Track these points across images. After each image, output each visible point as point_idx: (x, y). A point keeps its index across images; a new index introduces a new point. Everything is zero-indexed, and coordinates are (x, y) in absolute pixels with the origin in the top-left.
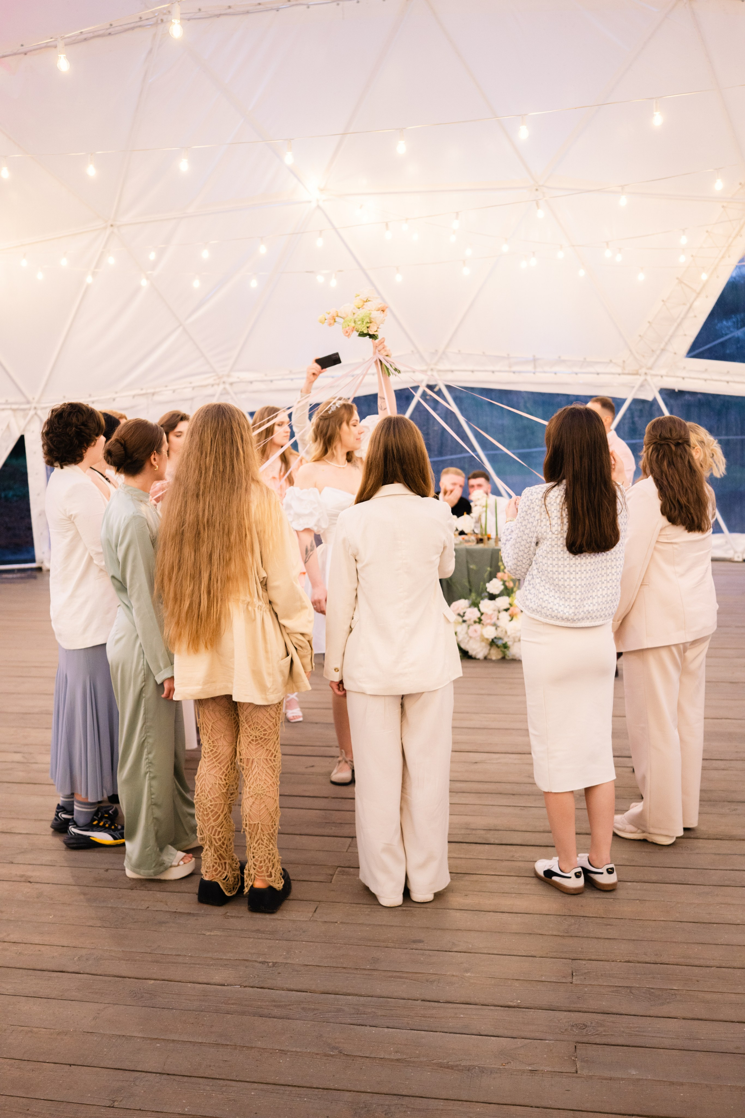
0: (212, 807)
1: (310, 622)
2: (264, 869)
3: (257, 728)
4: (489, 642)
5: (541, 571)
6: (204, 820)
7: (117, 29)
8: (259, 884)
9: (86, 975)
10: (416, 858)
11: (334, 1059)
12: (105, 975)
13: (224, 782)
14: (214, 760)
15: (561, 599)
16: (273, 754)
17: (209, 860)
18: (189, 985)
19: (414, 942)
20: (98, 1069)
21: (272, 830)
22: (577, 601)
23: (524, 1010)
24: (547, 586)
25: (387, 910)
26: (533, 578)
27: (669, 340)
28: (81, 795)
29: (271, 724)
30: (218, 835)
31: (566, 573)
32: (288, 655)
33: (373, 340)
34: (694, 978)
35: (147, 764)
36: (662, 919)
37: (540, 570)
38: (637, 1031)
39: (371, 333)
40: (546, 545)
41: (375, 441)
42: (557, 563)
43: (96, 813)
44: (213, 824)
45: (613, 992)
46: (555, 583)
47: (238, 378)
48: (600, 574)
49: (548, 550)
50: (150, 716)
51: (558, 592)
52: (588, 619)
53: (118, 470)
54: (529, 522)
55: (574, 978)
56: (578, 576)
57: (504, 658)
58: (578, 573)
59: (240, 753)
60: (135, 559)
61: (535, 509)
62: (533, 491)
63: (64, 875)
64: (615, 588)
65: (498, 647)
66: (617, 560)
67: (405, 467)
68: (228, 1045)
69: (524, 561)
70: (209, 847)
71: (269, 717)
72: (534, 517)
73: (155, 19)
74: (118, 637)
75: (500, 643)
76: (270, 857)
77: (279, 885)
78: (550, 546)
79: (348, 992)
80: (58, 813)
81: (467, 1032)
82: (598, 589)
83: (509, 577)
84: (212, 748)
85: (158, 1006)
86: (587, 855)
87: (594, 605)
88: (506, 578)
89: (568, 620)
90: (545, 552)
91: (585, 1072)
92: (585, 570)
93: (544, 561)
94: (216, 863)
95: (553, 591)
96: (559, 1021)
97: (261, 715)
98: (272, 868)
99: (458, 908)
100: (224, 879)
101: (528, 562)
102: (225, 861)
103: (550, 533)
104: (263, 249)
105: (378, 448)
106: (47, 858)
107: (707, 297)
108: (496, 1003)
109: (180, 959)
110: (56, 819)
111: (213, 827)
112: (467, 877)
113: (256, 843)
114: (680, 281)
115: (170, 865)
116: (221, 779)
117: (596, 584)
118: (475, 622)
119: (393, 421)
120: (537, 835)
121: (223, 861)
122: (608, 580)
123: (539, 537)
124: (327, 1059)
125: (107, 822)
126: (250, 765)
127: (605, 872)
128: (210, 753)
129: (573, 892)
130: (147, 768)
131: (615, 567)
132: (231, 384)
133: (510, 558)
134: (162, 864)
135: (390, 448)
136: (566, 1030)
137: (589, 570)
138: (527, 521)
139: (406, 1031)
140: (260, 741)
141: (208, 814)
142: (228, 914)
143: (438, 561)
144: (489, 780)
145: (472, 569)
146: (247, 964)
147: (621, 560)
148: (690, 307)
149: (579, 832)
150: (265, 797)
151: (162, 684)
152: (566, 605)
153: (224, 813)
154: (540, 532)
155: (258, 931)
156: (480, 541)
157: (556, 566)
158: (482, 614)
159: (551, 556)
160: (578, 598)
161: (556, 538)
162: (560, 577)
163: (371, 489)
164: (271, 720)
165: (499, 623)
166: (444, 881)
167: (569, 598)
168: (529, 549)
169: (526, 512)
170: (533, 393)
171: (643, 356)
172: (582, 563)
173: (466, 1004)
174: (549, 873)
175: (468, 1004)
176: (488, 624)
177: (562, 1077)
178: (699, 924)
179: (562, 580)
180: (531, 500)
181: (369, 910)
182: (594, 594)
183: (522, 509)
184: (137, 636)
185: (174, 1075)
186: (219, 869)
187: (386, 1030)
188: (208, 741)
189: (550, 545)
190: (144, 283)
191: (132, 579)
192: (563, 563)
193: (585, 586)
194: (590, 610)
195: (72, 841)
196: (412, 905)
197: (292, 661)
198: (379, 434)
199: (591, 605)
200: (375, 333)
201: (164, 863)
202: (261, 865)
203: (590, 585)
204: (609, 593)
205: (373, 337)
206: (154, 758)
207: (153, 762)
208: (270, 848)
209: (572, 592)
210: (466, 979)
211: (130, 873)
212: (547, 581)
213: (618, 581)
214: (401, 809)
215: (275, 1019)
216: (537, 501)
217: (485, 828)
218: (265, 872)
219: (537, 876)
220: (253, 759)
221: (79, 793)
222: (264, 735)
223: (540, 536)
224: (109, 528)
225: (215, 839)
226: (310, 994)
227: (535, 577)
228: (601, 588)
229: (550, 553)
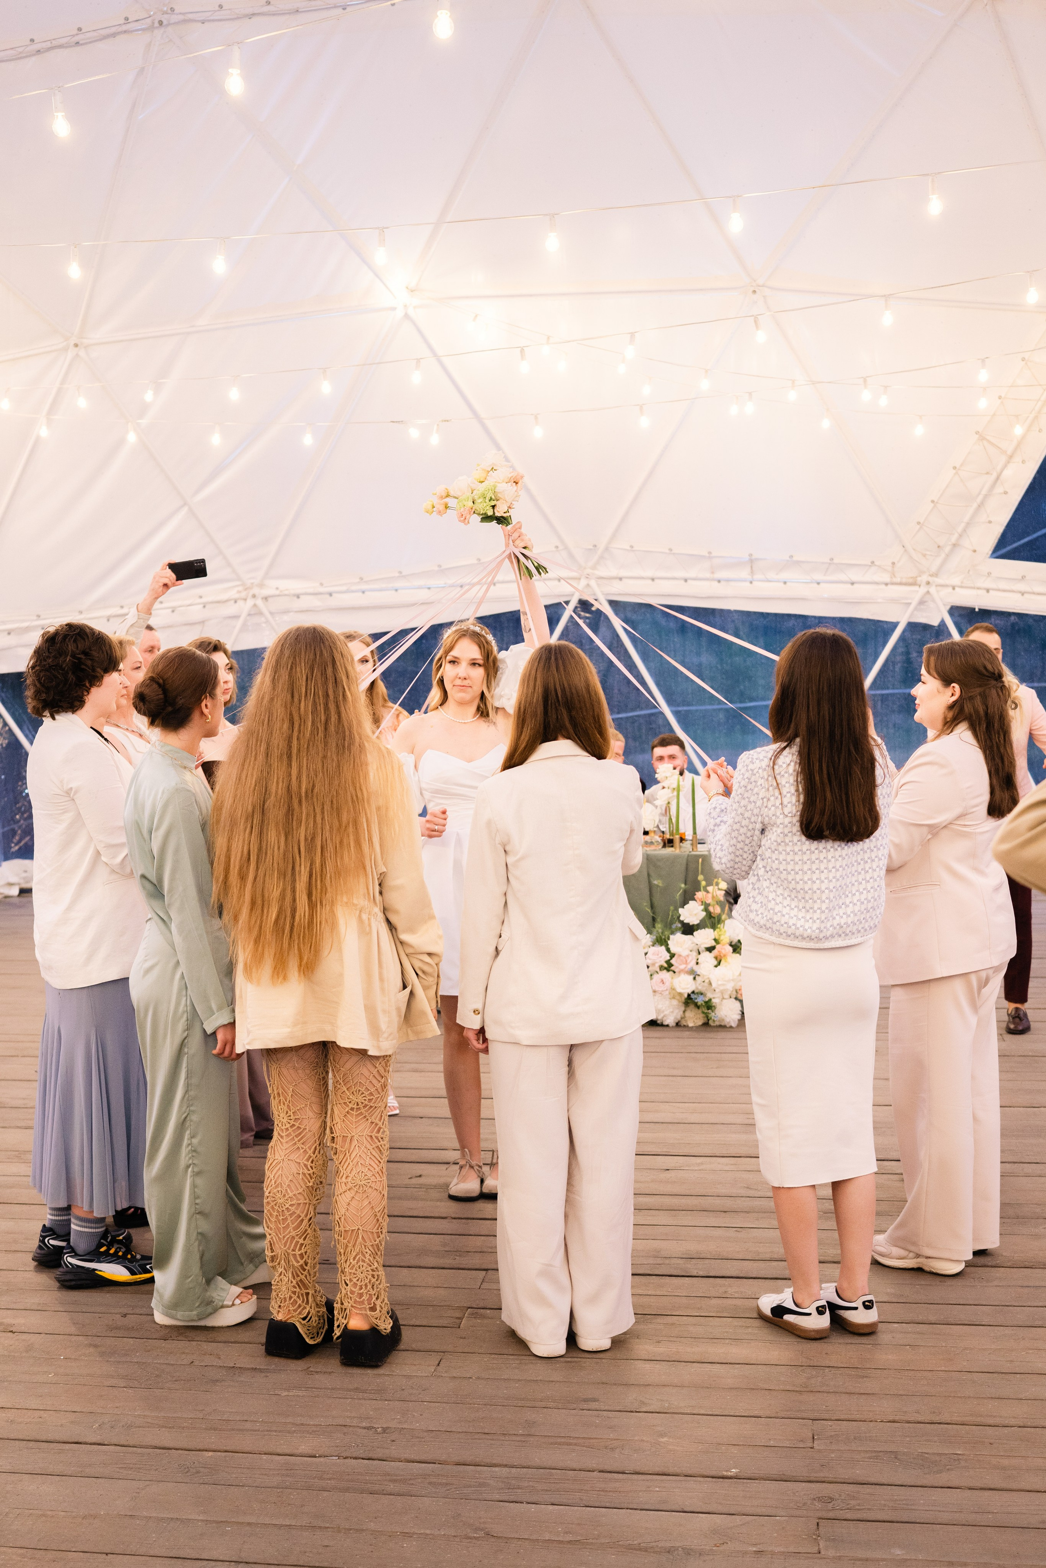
0: (293, 1209)
1: (440, 937)
2: (365, 1297)
3: (359, 1090)
4: (683, 1000)
5: (770, 870)
6: (279, 1229)
7: (88, 35)
8: (357, 1323)
9: (113, 1447)
10: (585, 1286)
11: (479, 1542)
12: (141, 1447)
13: (311, 1171)
14: (296, 1139)
15: (800, 910)
16: (380, 1128)
17: (284, 1288)
18: (264, 1457)
19: (586, 1400)
20: (148, 1558)
21: (378, 1240)
22: (823, 912)
23: (745, 1481)
24: (780, 891)
25: (544, 1361)
26: (759, 880)
27: (964, 530)
28: (82, 1207)
29: (378, 1085)
30: (300, 1249)
31: (806, 873)
32: (405, 987)
33: (504, 527)
34: (986, 1440)
35: (189, 1153)
36: (943, 1368)
37: (768, 869)
38: (903, 1504)
39: (498, 514)
40: (775, 833)
41: (528, 679)
42: (792, 858)
43: (104, 1235)
44: (293, 1233)
45: (870, 1458)
46: (791, 886)
47: (277, 588)
48: (856, 871)
49: (779, 841)
50: (194, 1081)
51: (796, 899)
52: (840, 936)
53: (152, 723)
54: (750, 802)
55: (815, 1442)
56: (823, 876)
57: (706, 1024)
58: (823, 872)
59: (331, 1129)
60: (177, 851)
61: (759, 784)
62: (755, 757)
63: (61, 1322)
64: (878, 889)
65: (698, 1006)
66: (879, 849)
67: (574, 713)
68: (328, 1528)
69: (745, 856)
70: (285, 1269)
71: (377, 1076)
72: (758, 794)
73: (149, 21)
74: (148, 965)
75: (700, 1000)
76: (373, 1280)
77: (386, 1326)
78: (782, 835)
79: (494, 1462)
80: (44, 1237)
81: (665, 1509)
82: (853, 892)
83: (713, 897)
84: (292, 1122)
85: (222, 1482)
86: (835, 1284)
87: (849, 916)
88: (709, 901)
89: (810, 938)
90: (775, 844)
91: (831, 1553)
92: (833, 867)
93: (774, 857)
94: (294, 1293)
95: (788, 898)
96: (794, 1493)
97: (365, 1071)
98: (377, 1299)
99: (647, 1358)
100: (304, 1319)
101: (750, 857)
102: (307, 1291)
103: (782, 816)
104: (326, 388)
105: (534, 689)
106: (33, 1300)
107: (1023, 462)
108: (705, 1474)
109: (248, 1426)
110: (40, 1247)
111: (293, 1238)
112: (660, 1320)
113: (354, 1259)
114: (982, 437)
115: (221, 1304)
116: (306, 1166)
117: (850, 885)
118: (662, 968)
119: (553, 649)
120: (762, 1265)
121: (304, 1291)
122: (868, 878)
123: (766, 823)
124: (470, 1542)
125: (120, 1248)
126: (347, 1145)
127: (861, 1307)
128: (290, 1130)
129: (813, 1335)
130: (190, 1158)
131: (876, 859)
132: (266, 599)
133: (724, 852)
134: (210, 1302)
135: (553, 687)
136: (805, 1504)
137: (840, 867)
138: (747, 800)
139: (579, 1508)
140: (363, 1111)
141: (285, 1220)
142: (311, 1369)
143: (622, 851)
144: (688, 1193)
145: (658, 886)
146: (345, 1430)
147: (884, 848)
148: (998, 478)
149: (822, 1260)
150: (370, 1189)
151: (214, 1033)
152: (808, 918)
153: (308, 1217)
154: (766, 816)
155: (357, 1390)
156: (669, 843)
157: (792, 863)
158: (672, 956)
159: (784, 848)
160: (824, 907)
161: (790, 823)
162: (798, 878)
163: (525, 748)
164: (379, 1079)
165: (698, 969)
166: (626, 1322)
167: (811, 908)
168: (751, 838)
169: (746, 787)
170: (748, 614)
171: (924, 555)
172: (830, 857)
173: (662, 1475)
174: (779, 1311)
175: (665, 1475)
176: (681, 971)
177: (800, 1559)
178: (996, 1375)
179: (801, 882)
180: (752, 770)
181: (517, 1362)
182: (848, 901)
183: (740, 783)
184: (178, 962)
185: (255, 1563)
186: (300, 1302)
187: (551, 1507)
188: (287, 1112)
189: (781, 833)
190: (132, 437)
191: (172, 879)
192: (801, 858)
193: (834, 890)
194: (842, 924)
195: (68, 1277)
196: (580, 1355)
197: (412, 993)
198: (535, 668)
199: (845, 916)
200: (505, 515)
201: (212, 1302)
202: (361, 1291)
203: (842, 888)
204: (869, 898)
205: (502, 520)
206: (200, 1143)
207: (199, 1150)
208: (373, 1267)
209: (815, 898)
210: (662, 1444)
211: (160, 1318)
212: (779, 884)
213: (881, 879)
214: (566, 1216)
215: (392, 1497)
216: (760, 771)
217: (684, 1256)
218: (366, 1302)
219: (762, 1316)
220: (353, 1137)
221: (79, 1204)
222: (370, 1100)
223: (766, 820)
224: (138, 806)
225: (295, 1255)
226: (439, 1465)
227: (761, 878)
228: (857, 891)
229: (783, 844)
